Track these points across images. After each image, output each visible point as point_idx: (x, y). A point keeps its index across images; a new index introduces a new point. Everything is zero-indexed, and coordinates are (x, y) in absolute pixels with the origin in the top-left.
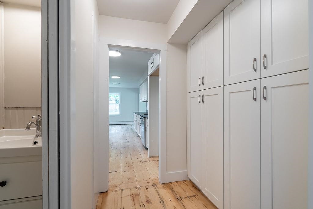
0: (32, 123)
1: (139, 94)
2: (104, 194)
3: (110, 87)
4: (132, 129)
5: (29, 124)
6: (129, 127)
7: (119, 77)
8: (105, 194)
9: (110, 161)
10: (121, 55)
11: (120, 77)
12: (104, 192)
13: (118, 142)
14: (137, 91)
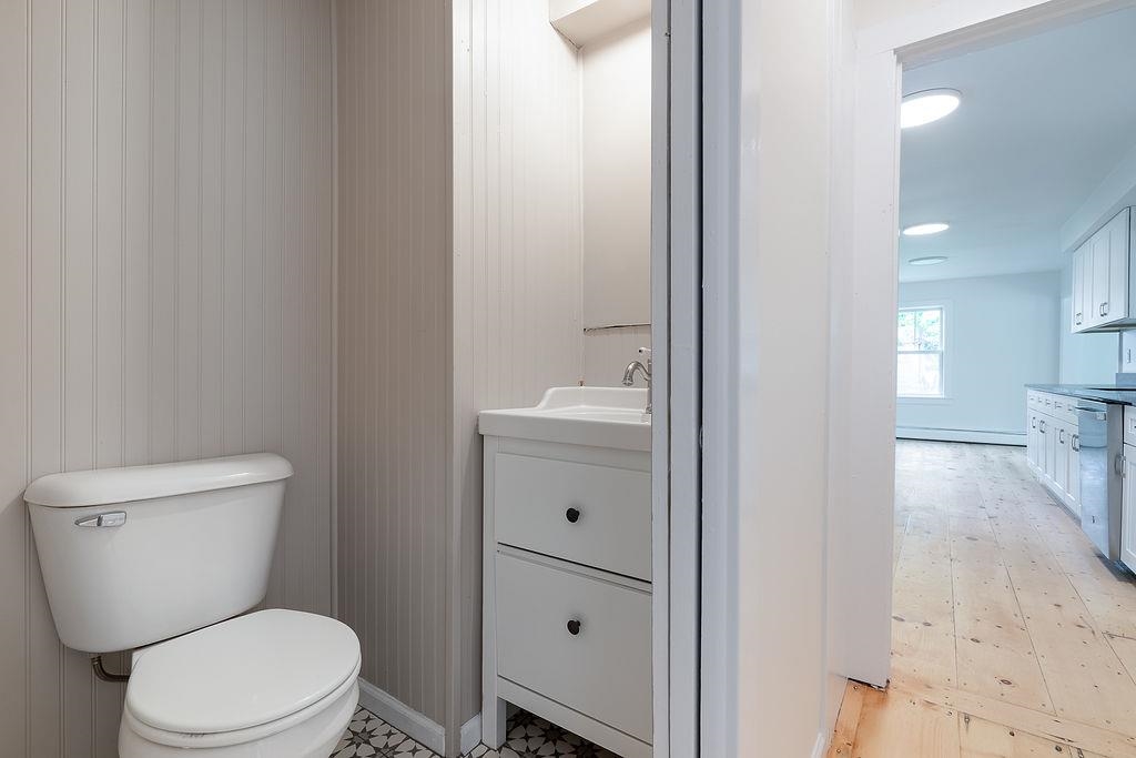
0: (638, 365)
1: (1065, 301)
2: (870, 690)
3: (901, 279)
4: (1011, 467)
5: (631, 367)
6: (994, 457)
7: (944, 227)
8: (873, 696)
9: (898, 575)
10: (963, 103)
11: (947, 222)
12: (869, 685)
13: (934, 508)
14: (1053, 284)
